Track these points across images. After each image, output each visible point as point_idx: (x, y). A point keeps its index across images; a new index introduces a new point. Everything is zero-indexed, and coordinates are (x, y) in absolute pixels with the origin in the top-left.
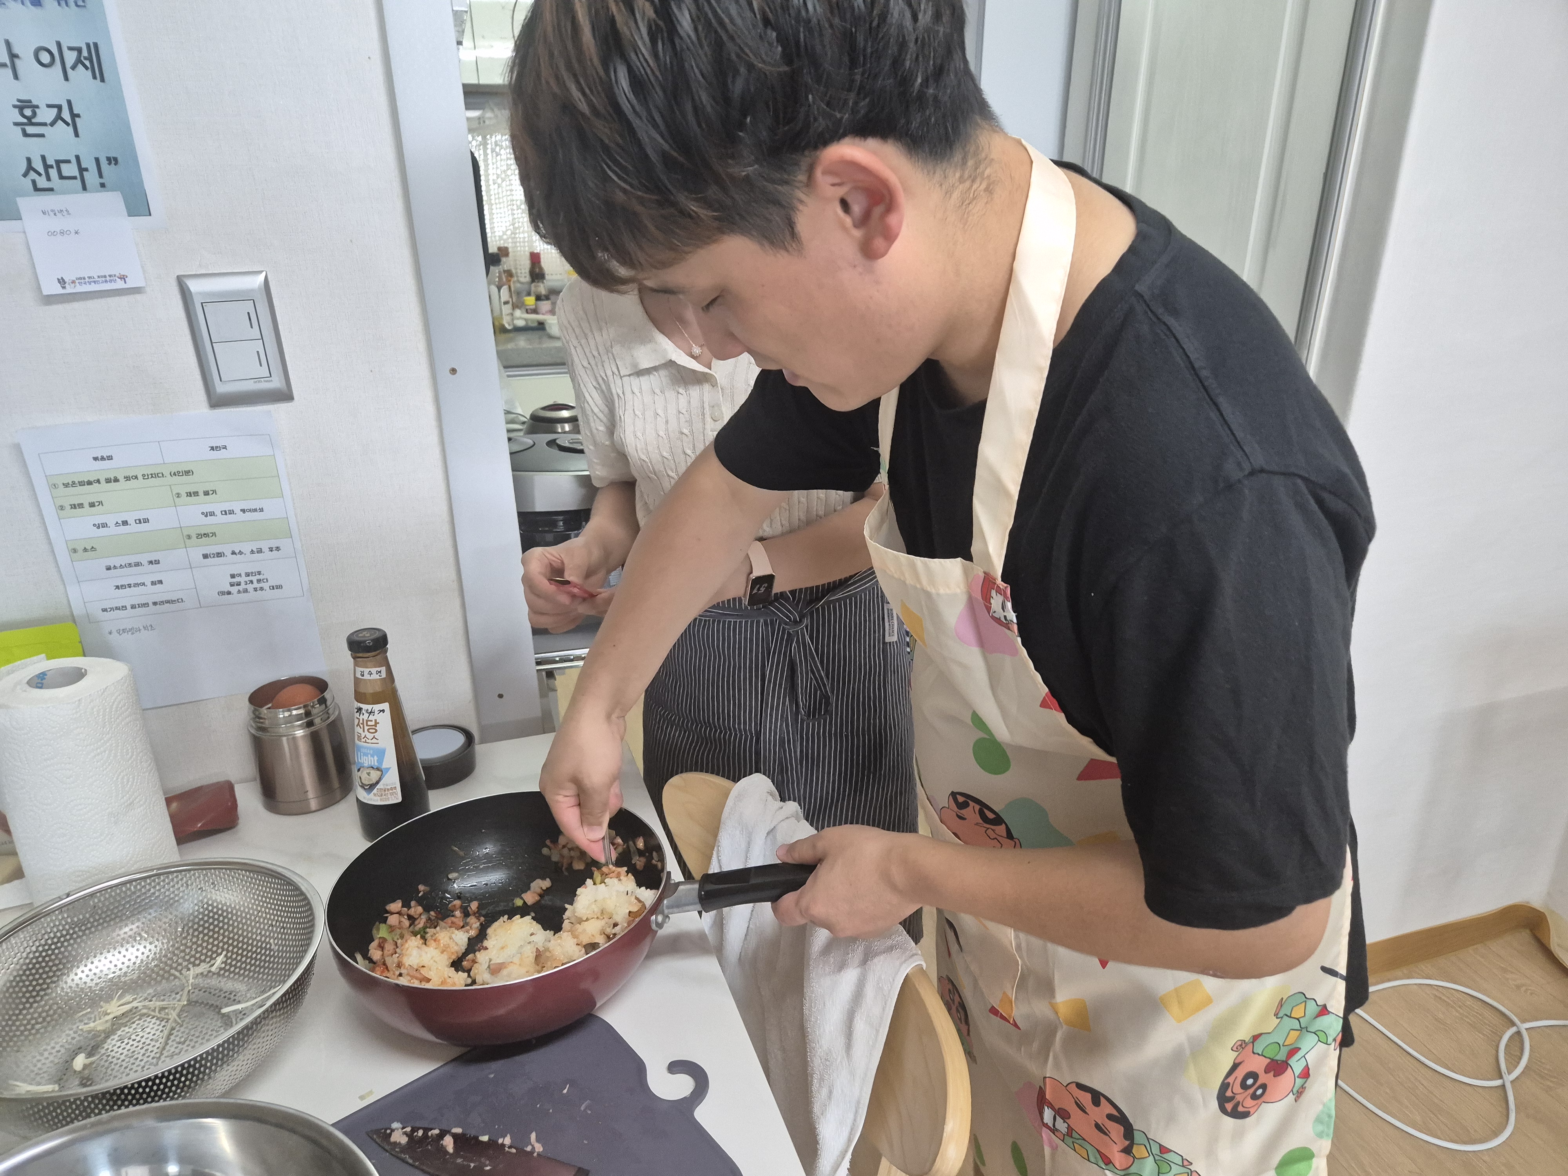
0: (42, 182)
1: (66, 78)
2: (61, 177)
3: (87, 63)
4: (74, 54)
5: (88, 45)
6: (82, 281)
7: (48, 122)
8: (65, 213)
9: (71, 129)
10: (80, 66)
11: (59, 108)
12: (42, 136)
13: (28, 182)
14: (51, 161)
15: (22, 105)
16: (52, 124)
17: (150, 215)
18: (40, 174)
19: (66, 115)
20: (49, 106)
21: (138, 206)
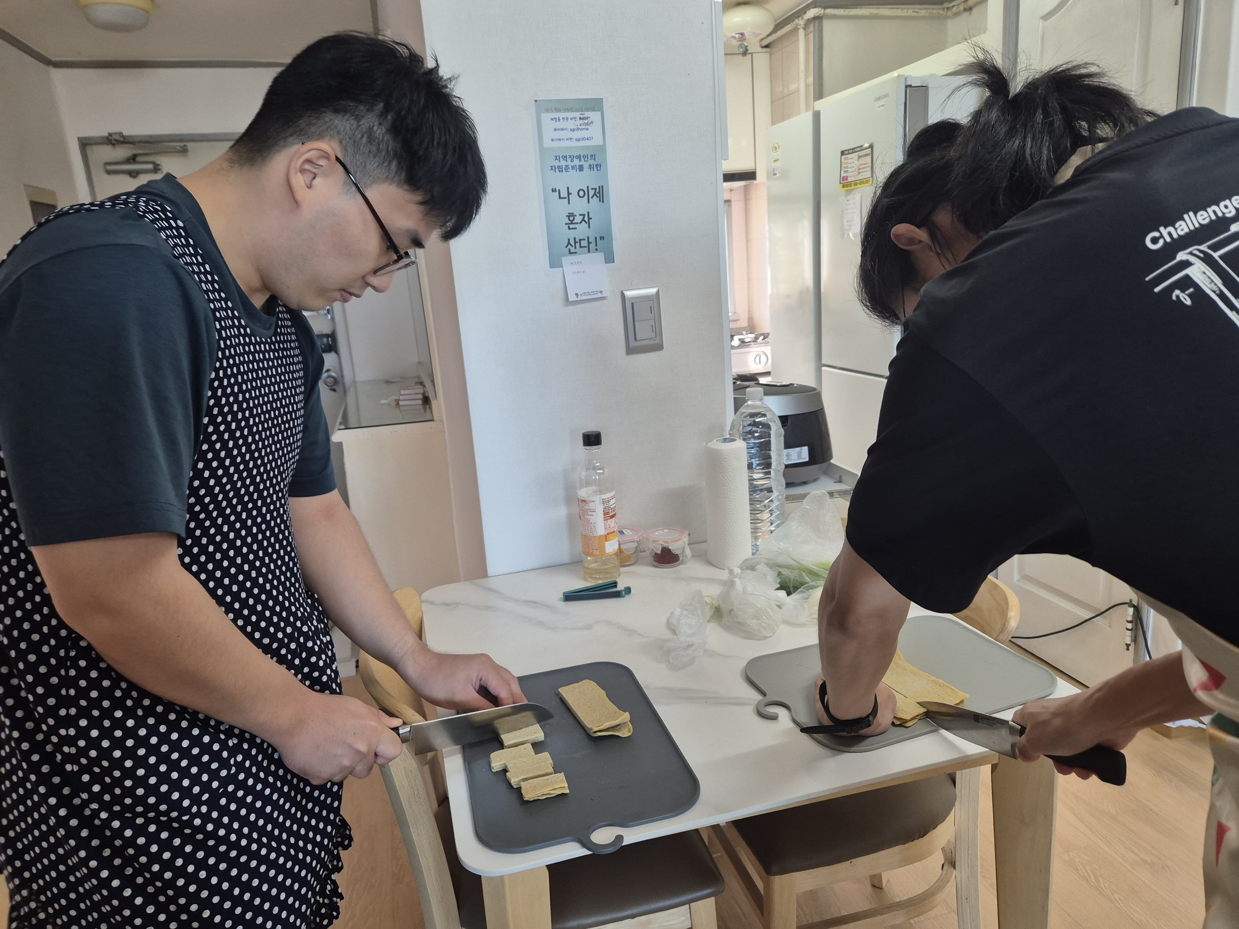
0: (573, 250)
1: (589, 202)
2: (581, 247)
4: (593, 191)
5: (599, 187)
6: (585, 294)
7: (579, 222)
8: (580, 263)
10: (595, 196)
11: (584, 215)
12: (575, 228)
13: (567, 250)
14: (577, 240)
15: (571, 215)
16: (581, 223)
18: (572, 246)
20: (580, 215)
21: (609, 258)
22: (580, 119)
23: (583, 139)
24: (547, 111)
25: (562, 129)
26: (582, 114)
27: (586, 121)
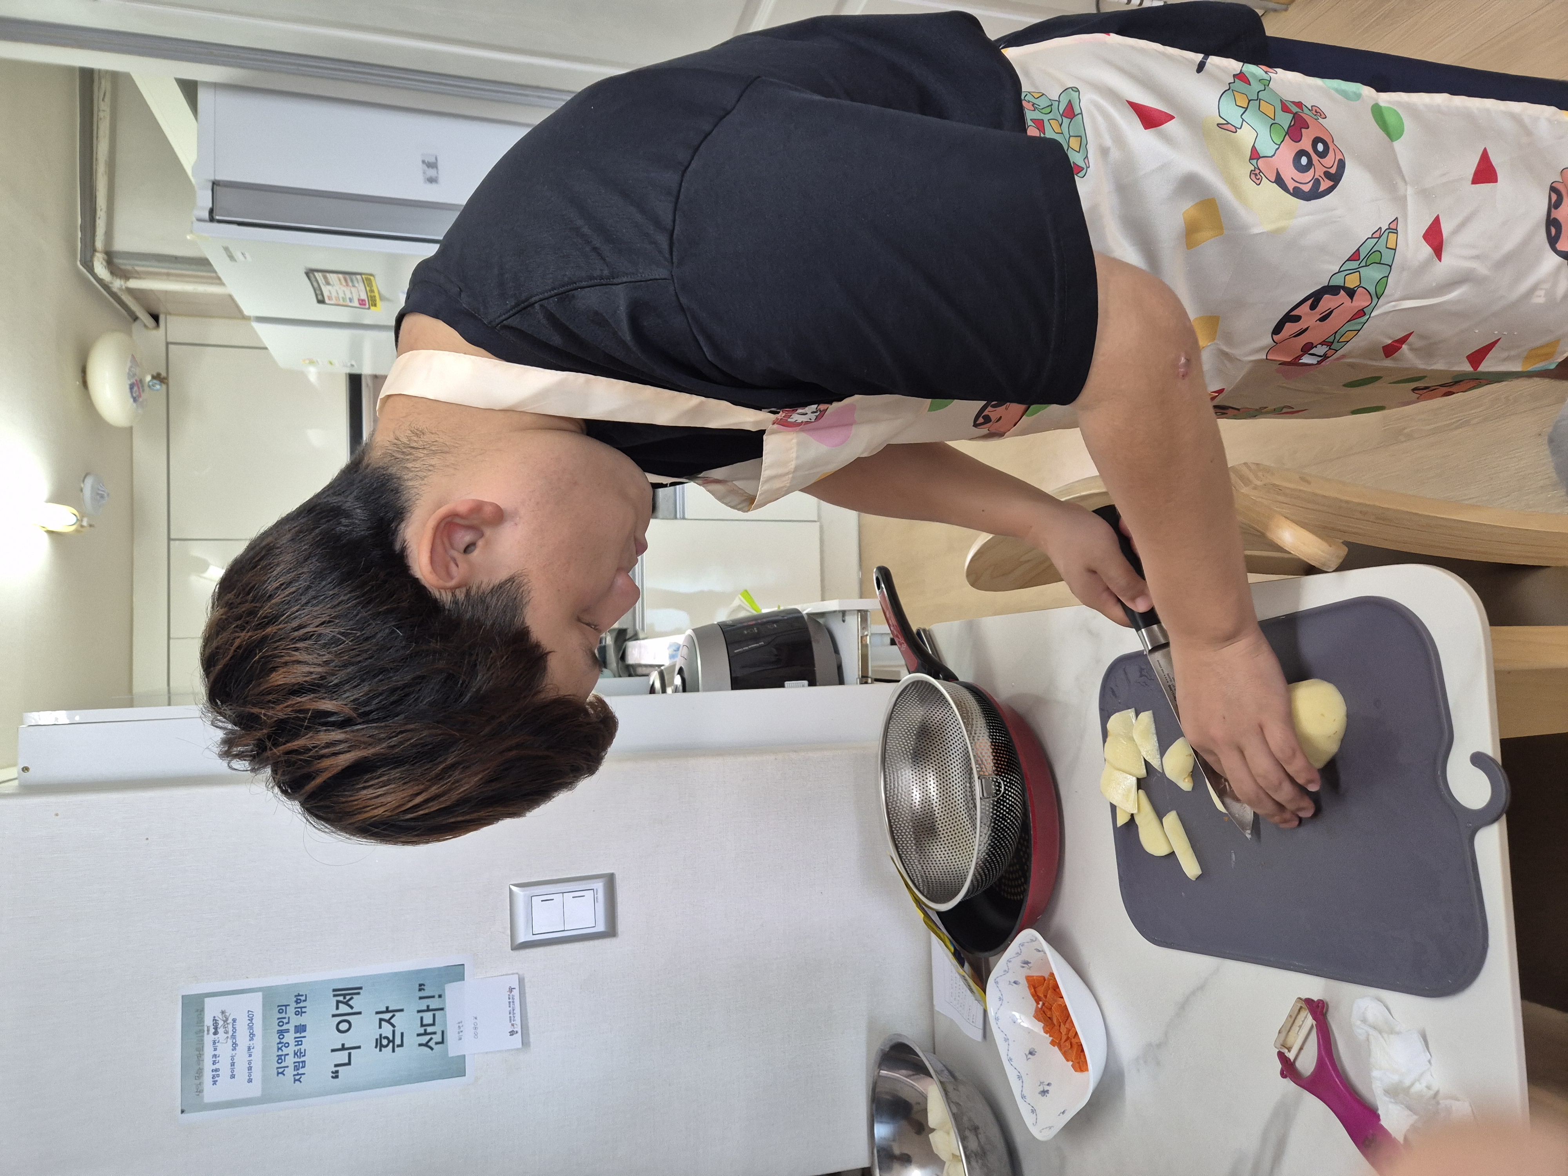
0: (437, 1038)
1: (360, 1013)
3: (348, 997)
4: (340, 1005)
5: (335, 996)
6: (512, 1018)
8: (460, 1025)
9: (397, 1014)
10: (350, 1003)
11: (381, 1020)
12: (402, 1034)
14: (422, 1031)
15: (380, 1045)
16: (393, 1026)
17: (463, 965)
18: (431, 1039)
19: (387, 1016)
20: (380, 1027)
22: (215, 1033)
23: (251, 1027)
24: (199, 1091)
25: (233, 1064)
26: (208, 1031)
27: (221, 1023)
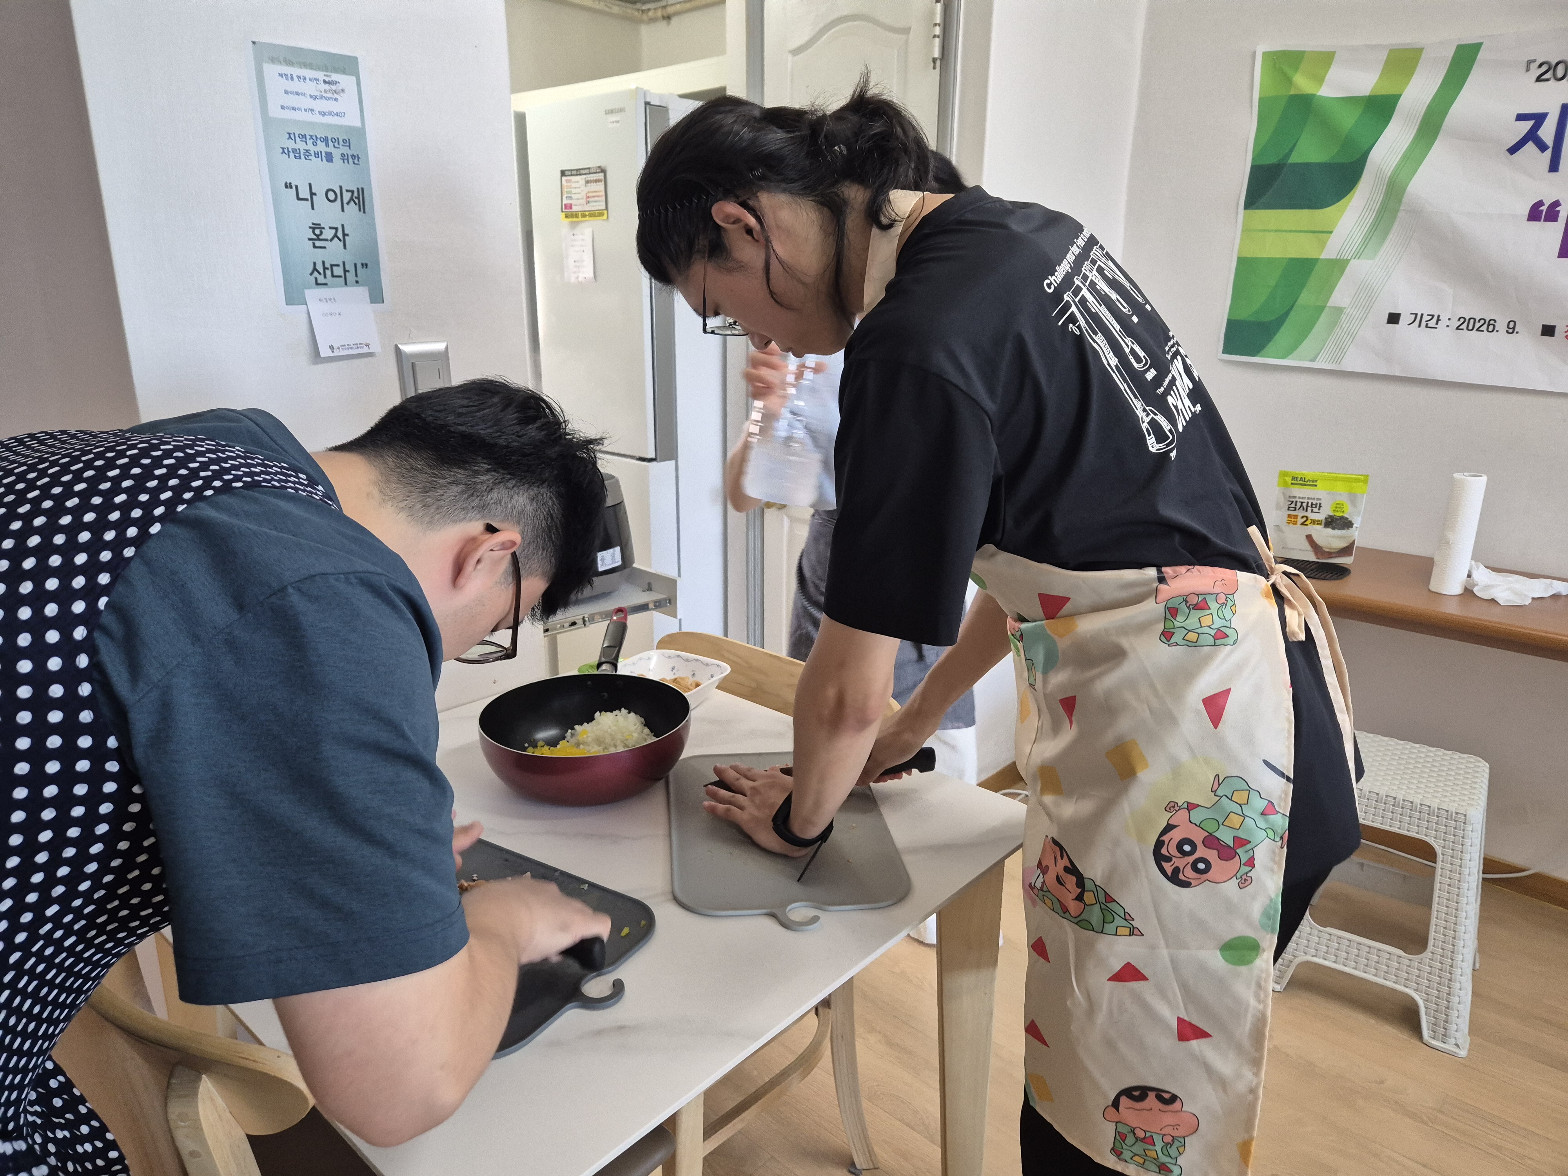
0: (321, 279)
1: (343, 210)
2: (333, 276)
3: (356, 201)
4: (350, 194)
5: (358, 189)
6: (344, 347)
7: (329, 238)
8: (333, 300)
9: (342, 244)
10: (352, 203)
11: (336, 229)
12: (324, 248)
13: (312, 278)
14: (327, 265)
15: (315, 227)
16: (331, 240)
17: (383, 302)
18: (320, 273)
19: (340, 235)
20: (331, 228)
21: (377, 297)
22: (325, 82)
23: (330, 114)
24: (273, 60)
25: (298, 94)
26: (327, 76)
27: (334, 87)
